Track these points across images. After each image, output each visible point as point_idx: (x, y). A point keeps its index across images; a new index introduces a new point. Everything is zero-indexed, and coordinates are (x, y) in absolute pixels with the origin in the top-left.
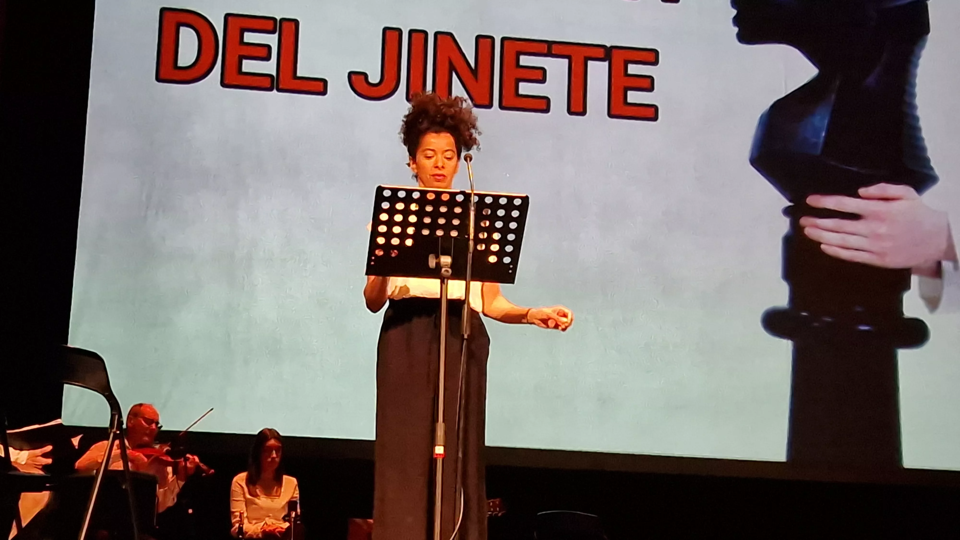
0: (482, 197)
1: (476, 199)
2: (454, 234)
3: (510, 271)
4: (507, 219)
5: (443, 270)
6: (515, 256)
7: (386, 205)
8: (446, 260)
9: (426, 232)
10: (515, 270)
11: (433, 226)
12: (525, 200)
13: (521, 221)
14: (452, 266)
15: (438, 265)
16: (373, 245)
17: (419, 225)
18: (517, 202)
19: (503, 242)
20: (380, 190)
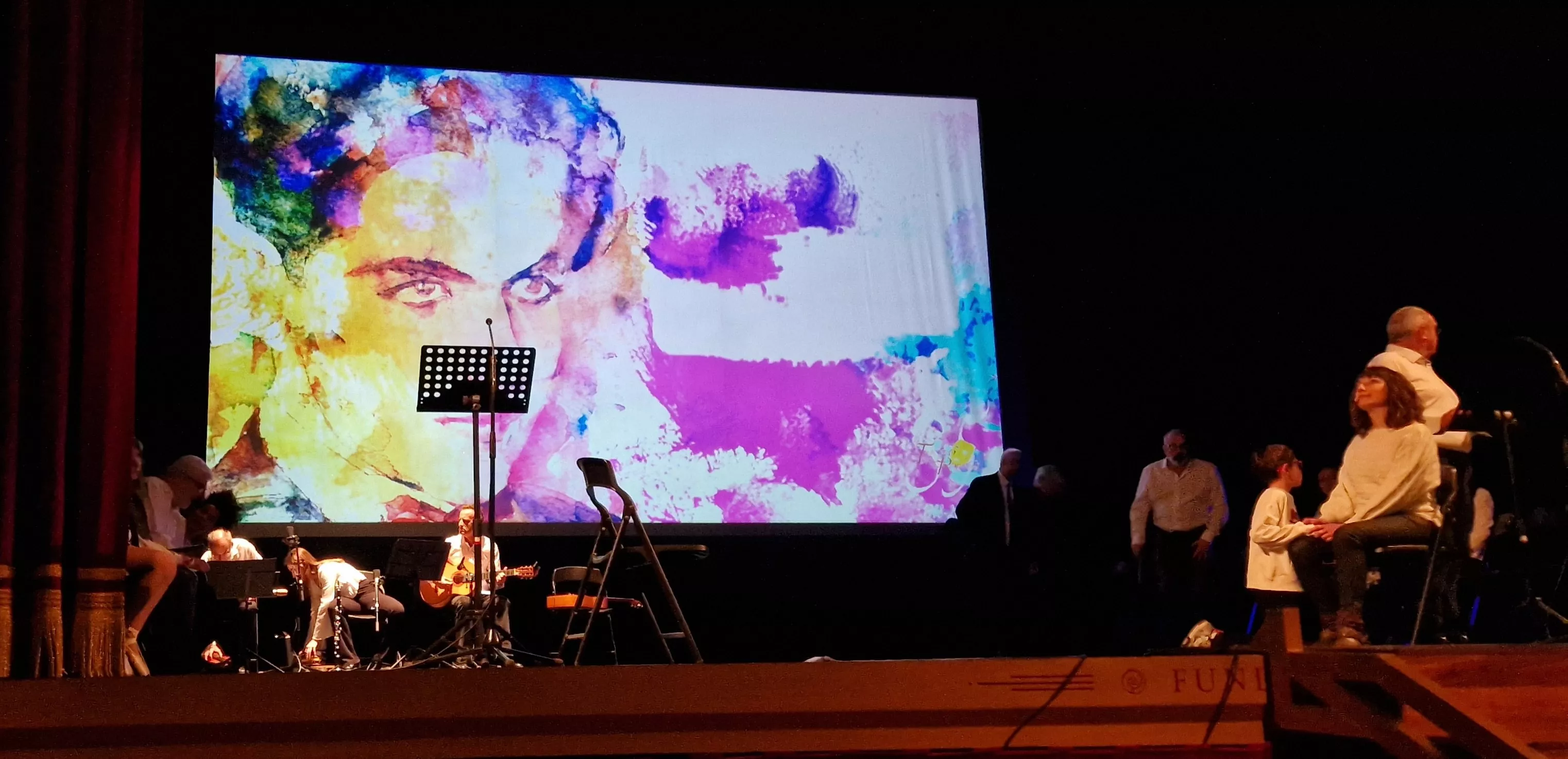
0: (501, 350)
1: (496, 352)
2: (481, 378)
3: (524, 404)
4: (520, 366)
5: (474, 405)
6: (527, 393)
7: (429, 360)
8: (476, 398)
9: (460, 378)
10: (527, 403)
11: (466, 373)
12: (533, 351)
13: (531, 366)
14: (480, 402)
15: (470, 403)
16: (422, 390)
17: (455, 373)
18: (527, 353)
19: (518, 383)
20: (424, 348)
